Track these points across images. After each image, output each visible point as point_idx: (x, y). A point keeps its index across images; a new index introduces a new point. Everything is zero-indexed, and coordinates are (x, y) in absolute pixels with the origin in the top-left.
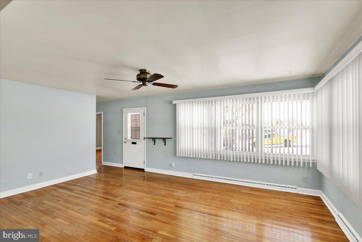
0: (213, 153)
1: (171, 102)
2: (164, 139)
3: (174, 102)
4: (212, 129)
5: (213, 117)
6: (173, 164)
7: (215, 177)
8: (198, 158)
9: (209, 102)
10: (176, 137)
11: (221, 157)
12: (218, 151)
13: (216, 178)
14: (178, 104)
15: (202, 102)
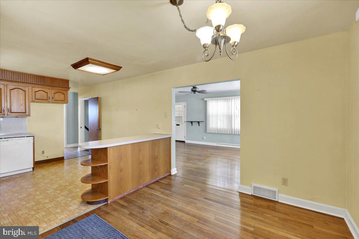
0: (230, 130)
1: (203, 99)
2: (199, 122)
3: (205, 99)
4: (229, 116)
5: (230, 107)
6: (205, 138)
7: (230, 144)
8: (221, 133)
9: (227, 99)
10: (206, 121)
11: (235, 132)
12: (233, 129)
13: (232, 145)
14: (208, 100)
15: (223, 100)
